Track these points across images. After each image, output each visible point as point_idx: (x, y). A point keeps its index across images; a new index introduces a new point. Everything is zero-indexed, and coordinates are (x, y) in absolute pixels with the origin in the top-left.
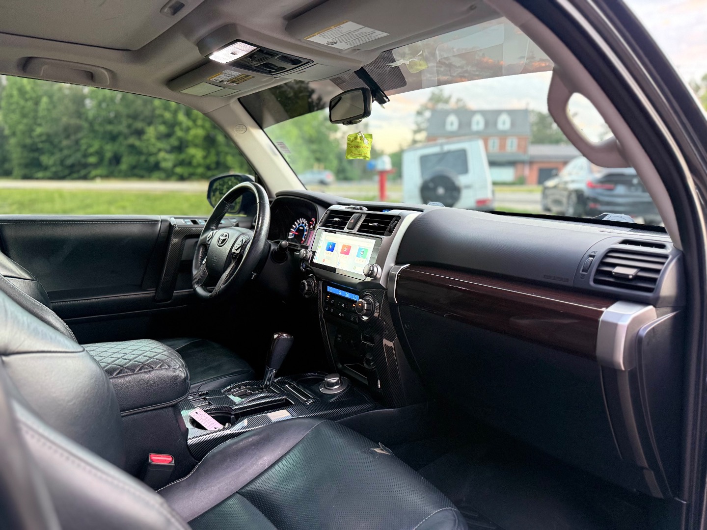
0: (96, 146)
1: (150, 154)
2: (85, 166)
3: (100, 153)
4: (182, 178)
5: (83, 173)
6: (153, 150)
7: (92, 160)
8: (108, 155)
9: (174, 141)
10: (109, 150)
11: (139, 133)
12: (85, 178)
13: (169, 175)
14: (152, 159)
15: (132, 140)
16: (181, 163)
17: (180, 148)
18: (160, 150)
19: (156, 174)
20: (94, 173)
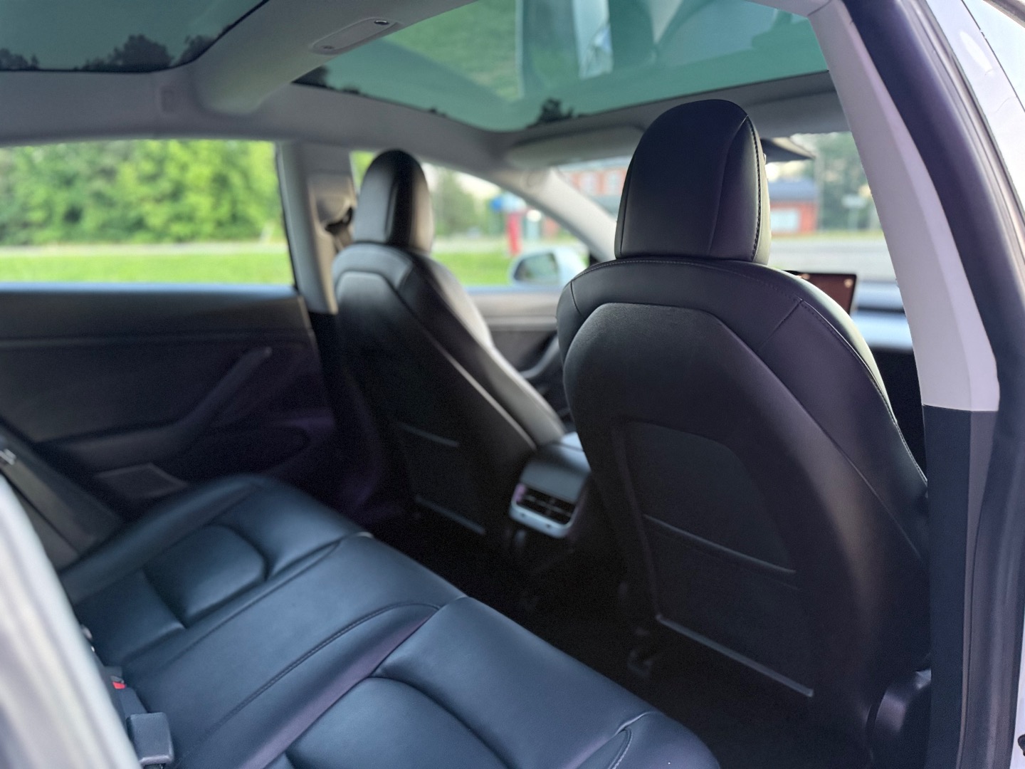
0: (40, 193)
1: (128, 206)
2: (26, 225)
3: (48, 205)
4: (180, 240)
5: (22, 235)
6: (133, 198)
7: (37, 216)
8: (61, 209)
9: (165, 186)
10: (62, 200)
11: (109, 174)
12: (26, 243)
13: (160, 236)
14: (133, 214)
15: (99, 184)
16: (178, 218)
17: (176, 193)
18: (143, 200)
19: (140, 236)
20: (40, 235)
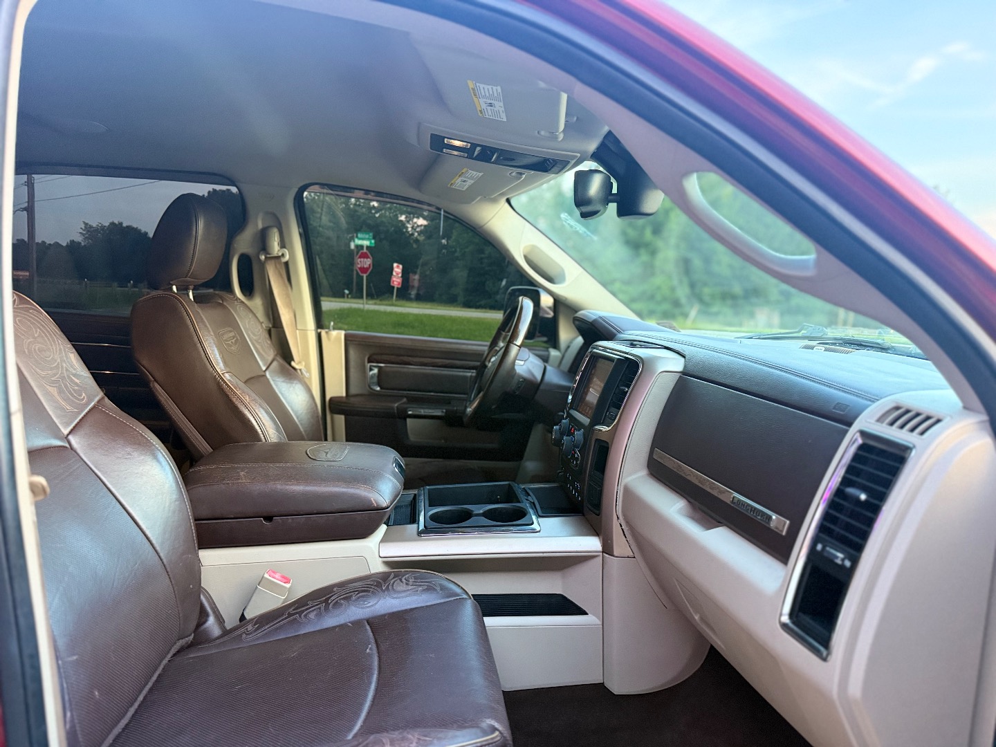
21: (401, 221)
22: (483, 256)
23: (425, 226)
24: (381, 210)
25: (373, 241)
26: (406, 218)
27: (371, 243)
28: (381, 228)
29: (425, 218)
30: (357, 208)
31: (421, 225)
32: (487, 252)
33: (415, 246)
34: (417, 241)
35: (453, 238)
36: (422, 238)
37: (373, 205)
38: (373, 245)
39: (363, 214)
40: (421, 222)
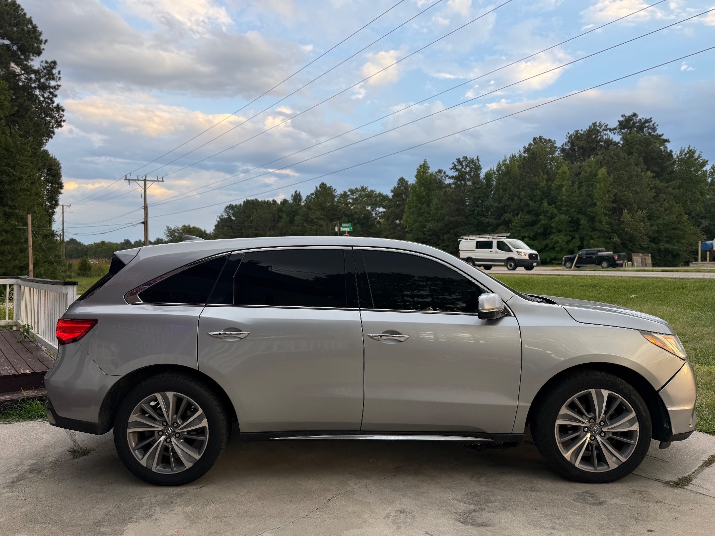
21: (368, 210)
22: (425, 229)
23: (384, 212)
24: (354, 204)
25: (351, 228)
26: (371, 208)
27: (350, 229)
28: (354, 216)
29: (384, 207)
30: (339, 204)
31: (381, 212)
32: (428, 227)
33: (378, 226)
34: (379, 222)
35: (404, 218)
36: (382, 221)
37: (349, 202)
38: (352, 230)
39: (343, 208)
40: (381, 210)
